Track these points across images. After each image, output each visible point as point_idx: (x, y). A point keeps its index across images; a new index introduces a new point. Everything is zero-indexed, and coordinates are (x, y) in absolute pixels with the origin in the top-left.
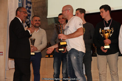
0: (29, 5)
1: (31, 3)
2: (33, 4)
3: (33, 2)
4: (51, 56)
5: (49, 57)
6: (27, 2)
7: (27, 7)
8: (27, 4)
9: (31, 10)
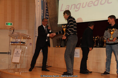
0: (47, 17)
1: (48, 16)
2: (50, 16)
3: (49, 15)
4: (59, 46)
5: (58, 47)
6: (46, 15)
7: (46, 18)
8: (46, 16)
9: (48, 20)
